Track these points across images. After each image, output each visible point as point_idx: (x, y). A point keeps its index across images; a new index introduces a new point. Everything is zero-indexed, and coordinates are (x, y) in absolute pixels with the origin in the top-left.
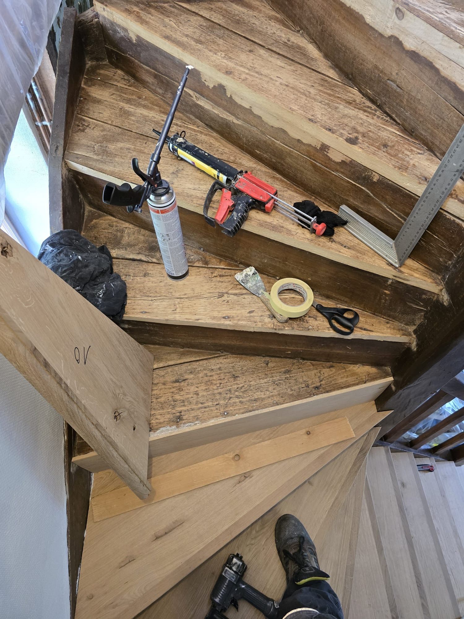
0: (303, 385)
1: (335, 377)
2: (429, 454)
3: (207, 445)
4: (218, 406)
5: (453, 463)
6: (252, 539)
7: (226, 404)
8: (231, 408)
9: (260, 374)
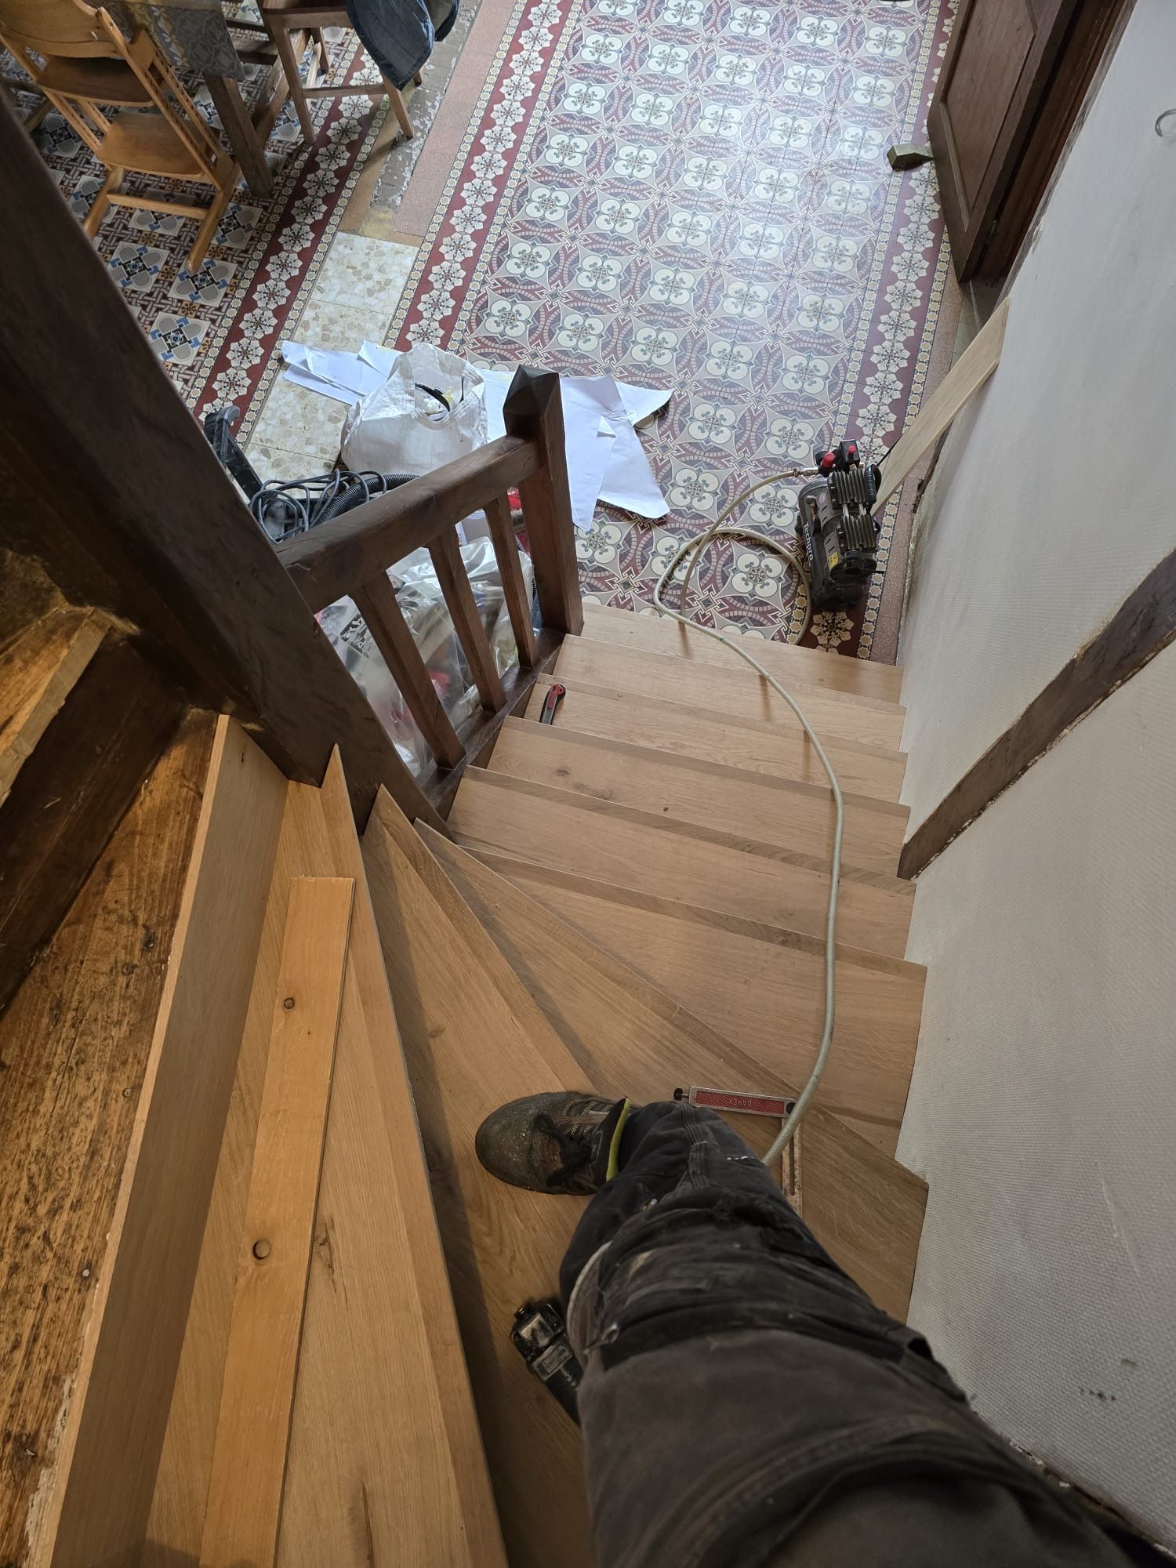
0: (122, 980)
1: (145, 874)
2: (529, 677)
3: (188, 1334)
4: (52, 1293)
5: (569, 638)
6: (501, 1252)
7: (59, 1260)
8: (79, 1248)
9: (22, 1106)
